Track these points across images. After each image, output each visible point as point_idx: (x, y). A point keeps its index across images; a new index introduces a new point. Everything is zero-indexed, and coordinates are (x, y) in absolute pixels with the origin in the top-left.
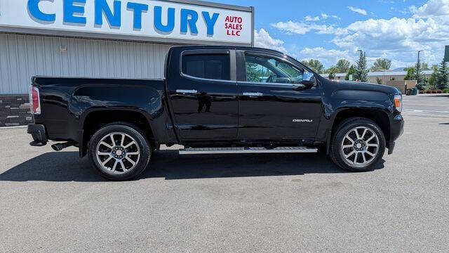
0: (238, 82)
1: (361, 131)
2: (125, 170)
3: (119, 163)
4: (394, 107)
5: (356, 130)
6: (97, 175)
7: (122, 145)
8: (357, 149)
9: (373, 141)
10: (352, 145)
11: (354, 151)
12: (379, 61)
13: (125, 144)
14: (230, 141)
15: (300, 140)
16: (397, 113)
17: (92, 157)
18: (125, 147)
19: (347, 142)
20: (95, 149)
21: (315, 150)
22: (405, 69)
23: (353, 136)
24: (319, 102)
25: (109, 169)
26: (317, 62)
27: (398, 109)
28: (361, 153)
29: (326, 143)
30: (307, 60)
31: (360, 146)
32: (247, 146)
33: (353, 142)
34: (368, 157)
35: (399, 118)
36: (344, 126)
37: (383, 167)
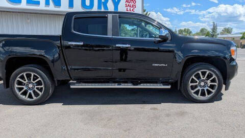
0: (113, 37)
1: (204, 73)
2: (35, 98)
3: (30, 93)
4: (231, 56)
5: (200, 73)
6: (16, 101)
7: (32, 81)
8: (200, 86)
9: (213, 81)
10: (197, 84)
11: (199, 88)
12: (225, 29)
13: (34, 80)
14: (109, 79)
15: (158, 79)
16: (232, 60)
17: (12, 89)
18: (34, 82)
19: (193, 81)
20: (14, 83)
21: (169, 87)
22: (241, 33)
23: (198, 76)
24: (172, 51)
25: (24, 97)
26: (188, 30)
27: (233, 56)
28: (204, 89)
29: (177, 82)
30: (183, 29)
31: (204, 84)
32: (119, 83)
33: (198, 81)
34: (209, 92)
35: (234, 64)
36: (191, 70)
37: (221, 99)
